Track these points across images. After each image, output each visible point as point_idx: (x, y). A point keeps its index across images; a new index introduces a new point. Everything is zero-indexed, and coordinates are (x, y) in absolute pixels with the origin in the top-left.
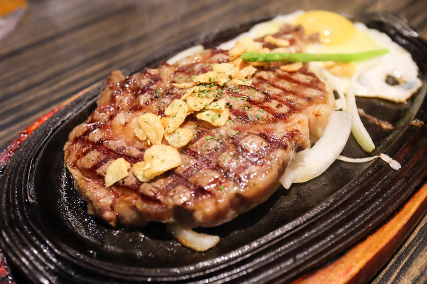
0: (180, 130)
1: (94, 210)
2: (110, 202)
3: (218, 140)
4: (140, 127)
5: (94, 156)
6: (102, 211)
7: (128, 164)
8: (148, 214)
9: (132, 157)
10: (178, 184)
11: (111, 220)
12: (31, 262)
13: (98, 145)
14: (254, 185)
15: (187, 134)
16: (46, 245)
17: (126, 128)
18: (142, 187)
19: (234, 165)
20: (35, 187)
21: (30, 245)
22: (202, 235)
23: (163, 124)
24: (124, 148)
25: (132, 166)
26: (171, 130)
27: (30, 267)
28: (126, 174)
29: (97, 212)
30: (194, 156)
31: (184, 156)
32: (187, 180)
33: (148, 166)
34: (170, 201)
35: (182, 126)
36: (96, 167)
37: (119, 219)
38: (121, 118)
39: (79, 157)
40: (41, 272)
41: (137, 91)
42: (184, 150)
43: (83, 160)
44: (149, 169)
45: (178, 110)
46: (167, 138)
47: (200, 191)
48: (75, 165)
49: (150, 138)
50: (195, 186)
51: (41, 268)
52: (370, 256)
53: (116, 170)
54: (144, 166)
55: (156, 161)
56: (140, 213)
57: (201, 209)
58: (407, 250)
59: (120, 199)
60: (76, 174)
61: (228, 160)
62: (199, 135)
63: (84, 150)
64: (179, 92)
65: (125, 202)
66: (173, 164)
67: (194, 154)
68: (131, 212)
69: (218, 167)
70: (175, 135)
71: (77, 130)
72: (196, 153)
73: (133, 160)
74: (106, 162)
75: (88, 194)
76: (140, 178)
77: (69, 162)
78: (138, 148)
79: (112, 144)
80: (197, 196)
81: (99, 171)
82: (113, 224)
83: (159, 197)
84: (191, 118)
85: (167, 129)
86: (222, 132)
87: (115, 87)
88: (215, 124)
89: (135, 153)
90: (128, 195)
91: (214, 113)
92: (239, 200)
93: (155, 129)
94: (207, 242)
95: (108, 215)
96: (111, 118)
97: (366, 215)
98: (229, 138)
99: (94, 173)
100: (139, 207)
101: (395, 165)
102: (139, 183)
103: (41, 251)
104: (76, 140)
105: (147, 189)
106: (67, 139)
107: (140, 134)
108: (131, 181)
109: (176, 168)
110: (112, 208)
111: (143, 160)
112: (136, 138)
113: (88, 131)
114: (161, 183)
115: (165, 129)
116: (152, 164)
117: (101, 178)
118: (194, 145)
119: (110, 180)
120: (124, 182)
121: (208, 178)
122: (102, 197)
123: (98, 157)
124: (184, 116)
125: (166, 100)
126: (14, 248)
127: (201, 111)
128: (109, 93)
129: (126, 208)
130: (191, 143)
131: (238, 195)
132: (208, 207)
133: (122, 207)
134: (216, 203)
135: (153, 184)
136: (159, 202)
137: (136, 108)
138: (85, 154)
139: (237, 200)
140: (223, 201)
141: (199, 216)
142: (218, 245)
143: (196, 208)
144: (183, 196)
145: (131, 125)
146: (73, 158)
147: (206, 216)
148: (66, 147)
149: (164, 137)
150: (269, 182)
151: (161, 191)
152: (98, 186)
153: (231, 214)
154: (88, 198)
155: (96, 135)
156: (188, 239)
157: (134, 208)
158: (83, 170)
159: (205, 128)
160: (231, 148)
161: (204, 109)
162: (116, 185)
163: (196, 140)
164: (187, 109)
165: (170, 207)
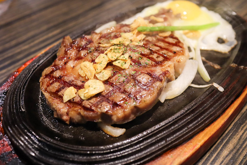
0: (104, 71)
1: (58, 115)
2: (66, 111)
3: (125, 77)
4: (82, 69)
5: (56, 85)
6: (62, 115)
7: (76, 90)
8: (87, 117)
9: (78, 86)
10: (103, 101)
11: (67, 120)
12: (24, 143)
13: (59, 79)
14: (145, 101)
15: (107, 74)
16: (33, 134)
17: (74, 69)
18: (84, 102)
19: (133, 90)
20: (25, 102)
21: (24, 135)
22: (116, 128)
23: (94, 68)
24: (73, 81)
25: (78, 91)
26: (99, 71)
27: (25, 147)
28: (75, 95)
29: (59, 116)
30: (111, 85)
31: (107, 86)
32: (108, 99)
33: (87, 91)
34: (99, 110)
35: (105, 69)
36: (58, 91)
37: (71, 119)
38: (71, 64)
39: (48, 86)
40: (30, 149)
41: (79, 48)
42: (106, 82)
43: (51, 87)
44: (87, 93)
45: (102, 60)
46: (96, 75)
47: (115, 105)
48: (46, 90)
49: (88, 75)
50: (112, 102)
51: (31, 147)
52: (206, 138)
53: (69, 93)
54: (85, 91)
55: (91, 89)
56: (82, 117)
57: (116, 114)
58: (227, 135)
59: (72, 109)
60: (47, 95)
61: (130, 87)
62: (114, 74)
63: (51, 82)
64: (103, 49)
65: (75, 111)
66: (100, 90)
67: (112, 85)
68: (78, 116)
69: (124, 92)
70: (101, 74)
71: (47, 70)
72: (113, 84)
73: (79, 88)
74: (63, 89)
75: (54, 106)
76: (82, 98)
77: (43, 88)
78: (81, 81)
79: (66, 79)
80: (113, 107)
81: (60, 94)
82: (68, 122)
83: (93, 108)
84: (110, 64)
85: (97, 71)
86: (127, 72)
87: (67, 46)
88: (123, 68)
89: (79, 83)
90: (76, 107)
91: (122, 62)
93: (90, 71)
94: (119, 132)
95: (65, 118)
96: (66, 63)
97: (205, 117)
98: (130, 75)
99: (57, 95)
100: (82, 113)
101: (221, 89)
102: (82, 100)
103: (30, 138)
104: (47, 76)
105: (87, 104)
106: (41, 76)
107: (82, 73)
108: (77, 99)
109: (102, 92)
110: (67, 114)
111: (84, 88)
112: (80, 76)
113: (53, 72)
114: (93, 101)
115: (95, 70)
116: (89, 90)
117: (61, 98)
118: (112, 79)
119: (66, 98)
120: (73, 100)
121: (119, 98)
122: (62, 108)
123: (59, 86)
124: (106, 63)
125: (96, 54)
126: (15, 136)
127: (115, 60)
128: (64, 49)
129: (75, 114)
130: (110, 78)
131: (135, 107)
132: (119, 113)
133: (73, 114)
134: (124, 111)
135: (90, 101)
136: (93, 111)
137: (79, 58)
139: (135, 109)
140: (128, 110)
141: (115, 118)
142: (125, 134)
143: (113, 114)
144: (106, 108)
145: (77, 68)
146: (45, 86)
147: (118, 119)
148: (40, 80)
149: (95, 75)
150: (153, 99)
151: (94, 105)
152: (59, 102)
153: (132, 117)
154: (54, 108)
155: (57, 74)
156: (108, 130)
157: (79, 114)
158: (51, 93)
159: (117, 70)
160: (132, 81)
161: (117, 59)
162: (69, 101)
163: (112, 77)
164: (107, 59)
165: (99, 113)
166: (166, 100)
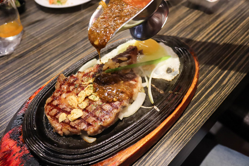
0: (83, 102)
1: (55, 130)
2: (61, 128)
3: (96, 106)
4: (70, 101)
5: (55, 111)
6: (58, 131)
8: (73, 132)
10: (82, 122)
11: (61, 134)
12: (36, 149)
13: (56, 107)
14: (106, 122)
15: (84, 105)
16: (41, 143)
17: (66, 100)
18: (71, 123)
19: (100, 115)
20: (35, 122)
21: (36, 144)
22: (91, 138)
23: (77, 100)
24: (65, 108)
25: (67, 115)
26: (80, 102)
27: (37, 151)
28: (66, 118)
29: (56, 131)
30: (87, 112)
31: (84, 112)
32: (85, 121)
33: (72, 116)
34: (79, 128)
35: (84, 101)
36: (56, 114)
37: (64, 133)
38: (64, 96)
39: (50, 111)
40: (40, 152)
41: (70, 84)
42: (85, 110)
43: (51, 112)
44: (73, 117)
45: (83, 94)
46: (79, 105)
47: (89, 125)
48: (48, 114)
49: (73, 105)
50: (87, 122)
51: (40, 151)
53: (62, 117)
54: (71, 116)
55: (75, 115)
56: (70, 132)
57: (89, 130)
59: (64, 127)
60: (49, 117)
61: (98, 113)
62: (90, 104)
63: (51, 108)
64: (84, 86)
66: (80, 115)
67: (87, 111)
68: (68, 131)
69: (95, 116)
70: (82, 104)
71: (49, 100)
72: (88, 111)
73: (69, 113)
74: (59, 113)
75: (53, 125)
76: (70, 120)
77: (46, 112)
78: (69, 108)
79: (61, 107)
80: (88, 126)
81: (57, 117)
82: (62, 135)
83: (76, 127)
84: (87, 97)
85: (79, 102)
86: (97, 103)
87: (61, 82)
88: (94, 100)
89: (69, 110)
90: (66, 126)
91: (94, 96)
92: (102, 127)
93: (75, 102)
94: (92, 140)
95: (60, 132)
96: (61, 95)
98: (99, 105)
99: (55, 117)
100: (70, 130)
101: (158, 110)
102: (70, 122)
103: (39, 146)
104: (48, 104)
105: (73, 124)
106: (45, 103)
107: (70, 103)
108: (67, 121)
109: (82, 116)
110: (61, 130)
112: (69, 105)
113: (52, 101)
114: (76, 122)
115: (78, 102)
116: (73, 115)
117: (57, 119)
118: (88, 108)
119: (60, 120)
120: (65, 121)
121: (91, 120)
122: (58, 126)
123: (56, 111)
124: (84, 98)
125: (79, 89)
126: (31, 145)
127: (90, 96)
128: (59, 84)
129: (66, 130)
131: (101, 125)
132: (91, 130)
134: (94, 129)
135: (74, 122)
136: (76, 128)
137: (69, 92)
138: (52, 110)
140: (96, 128)
141: (89, 133)
142: (96, 141)
143: (87, 130)
144: (84, 126)
145: (67, 99)
146: (48, 112)
147: (91, 133)
148: (45, 107)
149: (78, 105)
150: (111, 121)
151: (76, 125)
152: (56, 123)
153: (100, 132)
154: (53, 127)
155: (55, 103)
156: (86, 139)
157: (68, 130)
158: (51, 116)
159: (91, 102)
160: (100, 109)
161: (91, 94)
162: (62, 122)
163: (88, 106)
164: (85, 95)
165: (80, 130)
166: (124, 118)
